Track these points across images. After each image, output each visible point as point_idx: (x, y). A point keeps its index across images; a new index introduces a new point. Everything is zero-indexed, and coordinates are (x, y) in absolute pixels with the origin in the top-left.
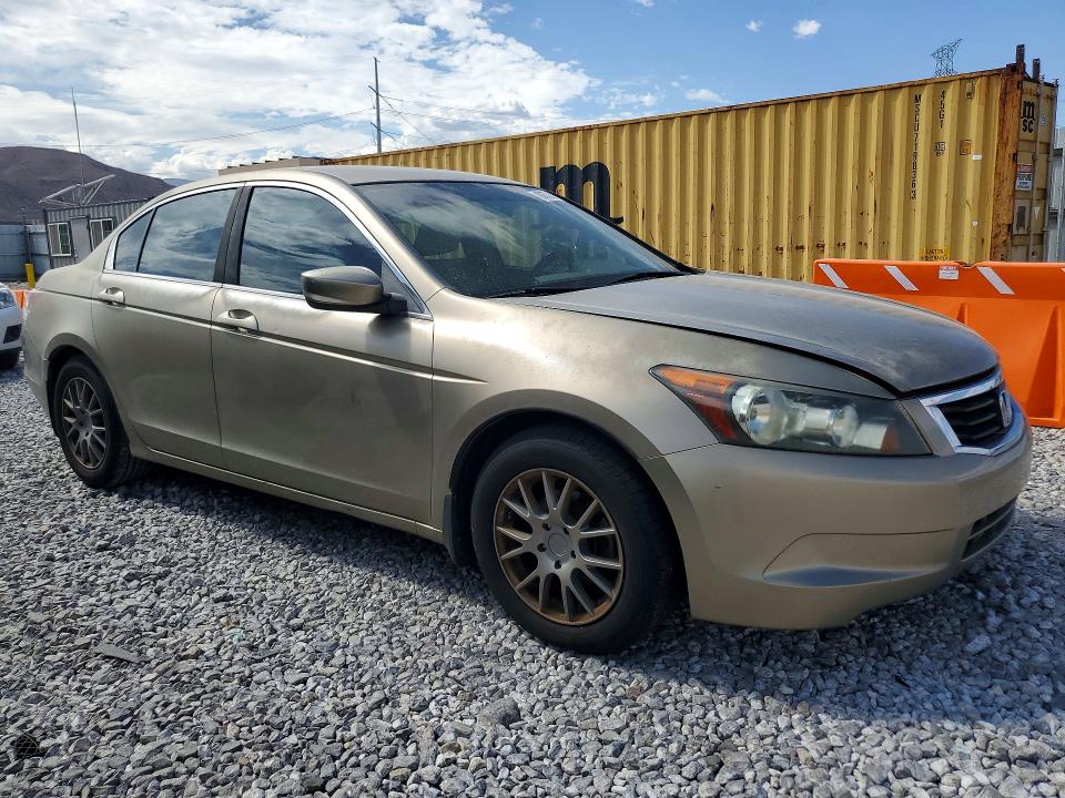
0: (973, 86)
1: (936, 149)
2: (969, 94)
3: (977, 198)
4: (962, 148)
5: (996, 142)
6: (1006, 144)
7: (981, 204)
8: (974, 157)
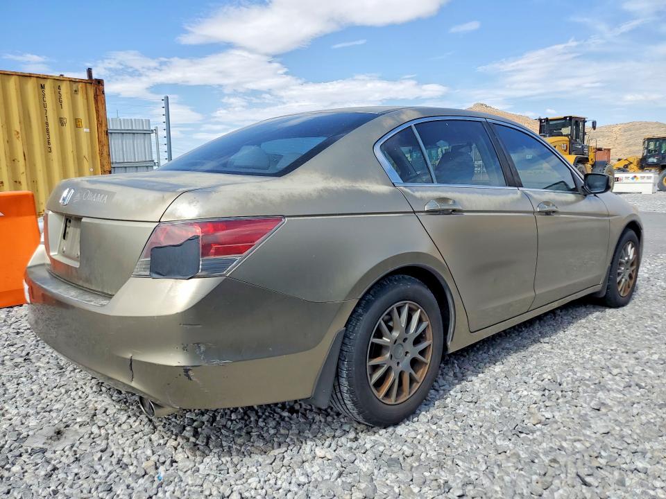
0: (78, 87)
1: (61, 122)
2: (76, 91)
3: (90, 155)
4: (77, 124)
5: (96, 123)
6: (101, 124)
7: (93, 158)
8: (85, 130)
